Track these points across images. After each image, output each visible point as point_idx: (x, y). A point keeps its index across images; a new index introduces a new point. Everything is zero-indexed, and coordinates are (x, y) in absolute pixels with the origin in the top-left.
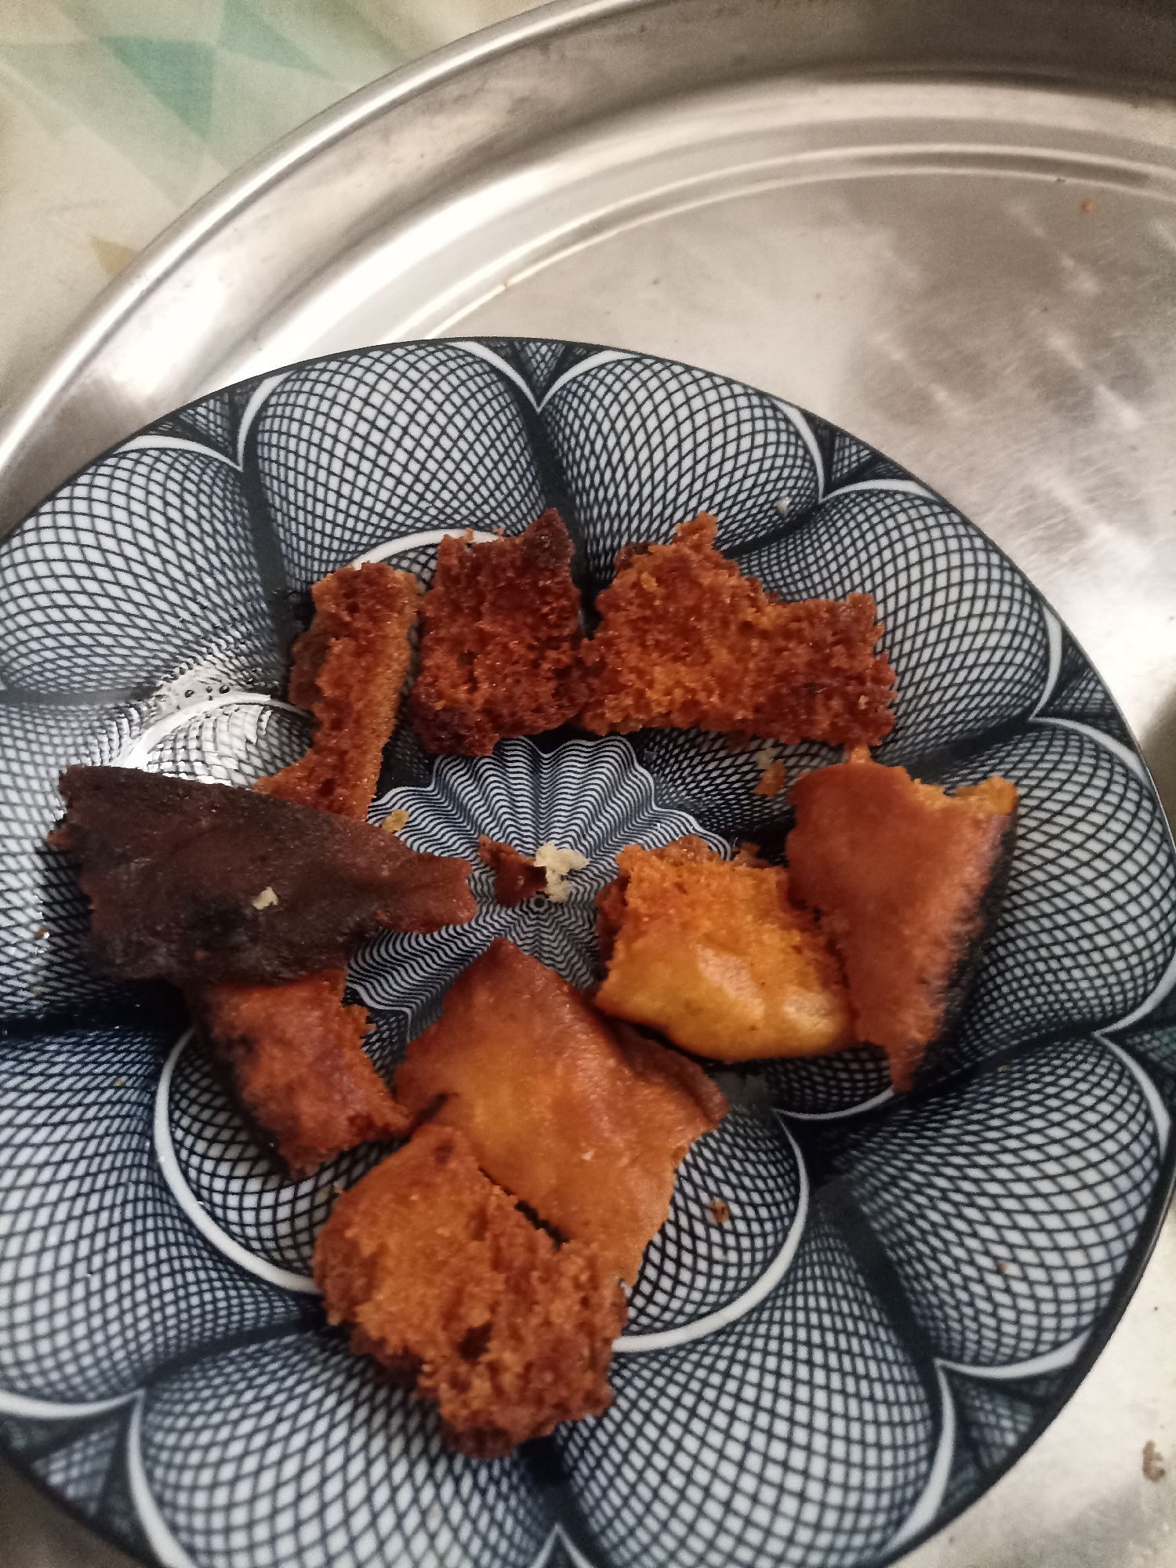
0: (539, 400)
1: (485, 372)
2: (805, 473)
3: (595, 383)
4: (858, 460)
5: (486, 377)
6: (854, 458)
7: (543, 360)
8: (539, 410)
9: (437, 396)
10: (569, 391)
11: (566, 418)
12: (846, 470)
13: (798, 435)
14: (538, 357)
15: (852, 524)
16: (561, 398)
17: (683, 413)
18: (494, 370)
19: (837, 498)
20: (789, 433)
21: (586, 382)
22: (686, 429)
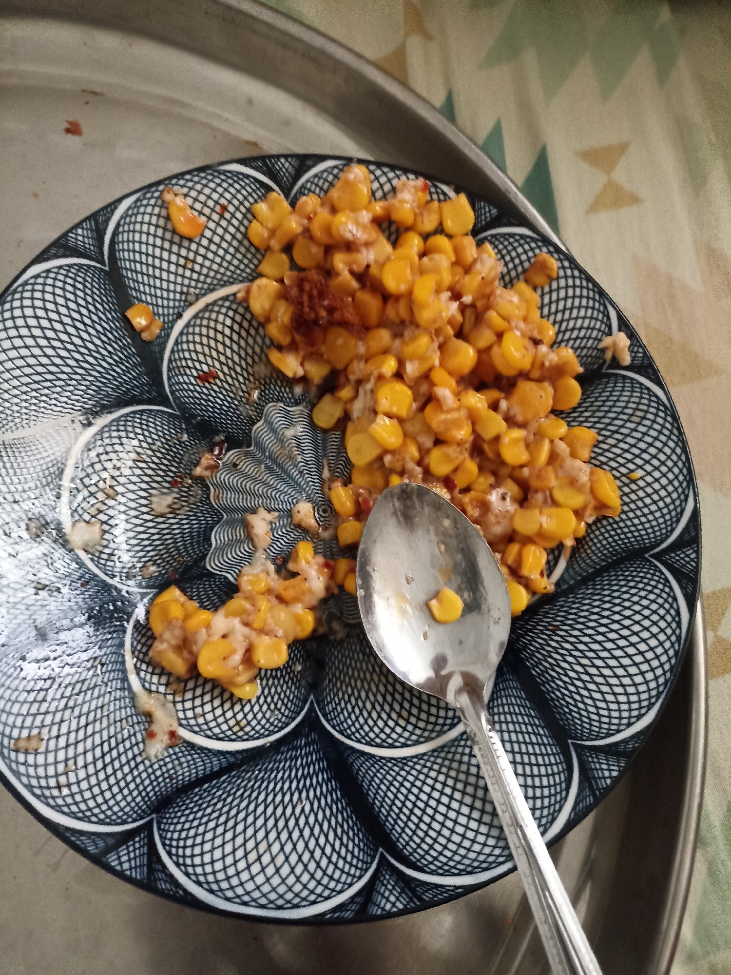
0: (382, 857)
1: (426, 866)
2: (169, 835)
3: (343, 879)
4: (127, 847)
5: (426, 863)
6: (131, 848)
7: (386, 886)
8: (381, 849)
9: (456, 839)
10: (361, 869)
11: (360, 850)
12: (137, 839)
13: (177, 864)
14: (390, 887)
15: (129, 799)
16: (367, 863)
17: (270, 870)
18: (421, 870)
19: (142, 818)
20: (185, 865)
21: (350, 879)
22: (266, 859)
